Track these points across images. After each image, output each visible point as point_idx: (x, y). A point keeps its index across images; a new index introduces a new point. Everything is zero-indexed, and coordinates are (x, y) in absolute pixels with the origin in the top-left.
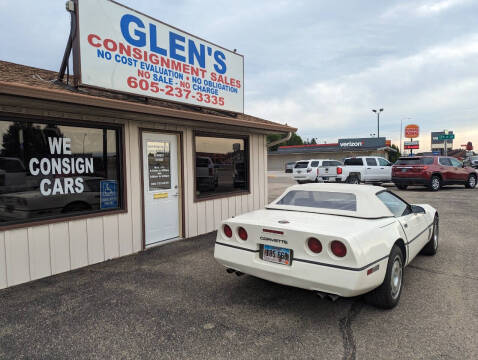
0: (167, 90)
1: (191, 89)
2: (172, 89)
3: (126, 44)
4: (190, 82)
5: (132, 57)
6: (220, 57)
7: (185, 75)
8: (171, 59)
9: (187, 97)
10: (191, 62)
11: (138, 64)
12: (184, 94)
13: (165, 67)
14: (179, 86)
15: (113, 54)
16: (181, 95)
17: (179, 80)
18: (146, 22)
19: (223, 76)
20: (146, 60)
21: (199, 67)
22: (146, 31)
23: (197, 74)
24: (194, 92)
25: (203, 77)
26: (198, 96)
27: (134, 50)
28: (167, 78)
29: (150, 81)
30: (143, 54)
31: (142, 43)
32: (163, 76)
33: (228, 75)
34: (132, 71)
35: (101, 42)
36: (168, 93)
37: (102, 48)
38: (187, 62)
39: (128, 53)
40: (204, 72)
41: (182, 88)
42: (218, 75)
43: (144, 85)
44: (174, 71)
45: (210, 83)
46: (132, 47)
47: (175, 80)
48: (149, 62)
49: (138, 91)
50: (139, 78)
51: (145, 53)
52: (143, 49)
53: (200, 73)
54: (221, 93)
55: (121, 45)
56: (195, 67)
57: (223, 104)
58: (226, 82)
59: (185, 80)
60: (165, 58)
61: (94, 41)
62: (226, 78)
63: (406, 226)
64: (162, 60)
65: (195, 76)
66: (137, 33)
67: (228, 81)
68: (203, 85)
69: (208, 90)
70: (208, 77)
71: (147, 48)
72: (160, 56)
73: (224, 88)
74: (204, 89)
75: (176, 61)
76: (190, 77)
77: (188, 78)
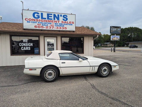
2: (48, 27)
3: (34, 19)
4: (54, 25)
5: (36, 21)
6: (65, 16)
7: (52, 23)
8: (47, 20)
9: (53, 28)
10: (54, 19)
11: (38, 22)
12: (52, 28)
13: (46, 22)
15: (31, 21)
16: (51, 28)
17: (50, 25)
19: (66, 21)
20: (40, 21)
22: (40, 15)
23: (56, 22)
24: (55, 27)
25: (59, 22)
26: (57, 28)
27: (36, 20)
29: (41, 26)
30: (39, 20)
31: (39, 17)
32: (45, 24)
33: (68, 21)
34: (36, 24)
35: (28, 19)
36: (46, 28)
37: (28, 21)
38: (53, 20)
39: (35, 20)
40: (59, 21)
41: (51, 26)
42: (64, 21)
43: (39, 27)
44: (49, 22)
45: (61, 24)
46: (36, 19)
47: (49, 25)
48: (41, 22)
49: (38, 28)
50: (38, 26)
51: (40, 20)
52: (39, 19)
54: (65, 26)
55: (33, 19)
56: (56, 20)
57: (66, 29)
58: (67, 23)
59: (52, 24)
60: (46, 20)
61: (26, 19)
62: (67, 22)
63: (65, 63)
64: (45, 20)
65: (55, 23)
66: (37, 16)
67: (69, 22)
68: (58, 25)
69: (60, 26)
70: (60, 22)
71: (40, 19)
72: (44, 20)
73: (67, 24)
74: (59, 26)
75: (49, 20)
76: (54, 23)
77: (53, 24)
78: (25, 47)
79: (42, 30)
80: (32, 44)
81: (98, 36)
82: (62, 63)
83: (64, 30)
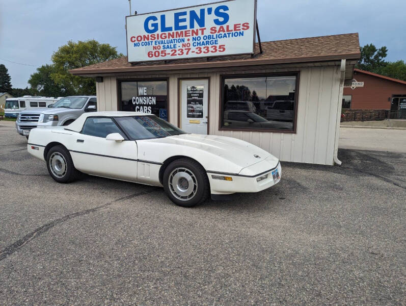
0: (171, 53)
1: (191, 47)
2: (175, 51)
3: (146, 34)
4: (191, 42)
5: (150, 40)
6: (221, 11)
7: (186, 39)
8: (175, 32)
9: (187, 54)
10: (192, 26)
11: (154, 43)
12: (185, 52)
13: (171, 38)
14: (181, 48)
15: (140, 43)
16: (183, 54)
17: (181, 44)
18: (158, 16)
19: (225, 26)
20: (158, 38)
21: (199, 28)
22: (159, 22)
23: (197, 34)
24: (193, 48)
25: (203, 34)
26: (197, 51)
27: (151, 36)
28: (172, 44)
29: (160, 51)
30: (156, 36)
31: (156, 29)
32: (169, 45)
33: (231, 24)
34: (150, 48)
35: (136, 39)
36: (173, 55)
37: (137, 42)
38: (188, 28)
39: (148, 39)
40: (202, 30)
41: (184, 48)
42: (218, 27)
43: (157, 54)
44: (178, 38)
45: (209, 37)
46: (150, 34)
47: (178, 44)
48: (160, 39)
49: (154, 58)
50: (154, 51)
51: (158, 35)
52: (156, 33)
53: (200, 32)
54: (221, 42)
55: (144, 36)
56: (195, 29)
57: (224, 49)
58: (228, 30)
59: (186, 42)
60: (171, 32)
61: (133, 39)
62: (228, 27)
63: (82, 141)
64: (169, 34)
65: (195, 36)
66: (153, 25)
67: (231, 28)
68: (202, 40)
69: (207, 43)
70: (207, 32)
71: (159, 32)
72: (167, 33)
73: (225, 36)
74: (203, 43)
75: (179, 31)
76: (191, 38)
77: (189, 40)
78: (141, 107)
79: (166, 62)
80: (154, 101)
81: (343, 62)
82: (78, 141)
83: (218, 54)
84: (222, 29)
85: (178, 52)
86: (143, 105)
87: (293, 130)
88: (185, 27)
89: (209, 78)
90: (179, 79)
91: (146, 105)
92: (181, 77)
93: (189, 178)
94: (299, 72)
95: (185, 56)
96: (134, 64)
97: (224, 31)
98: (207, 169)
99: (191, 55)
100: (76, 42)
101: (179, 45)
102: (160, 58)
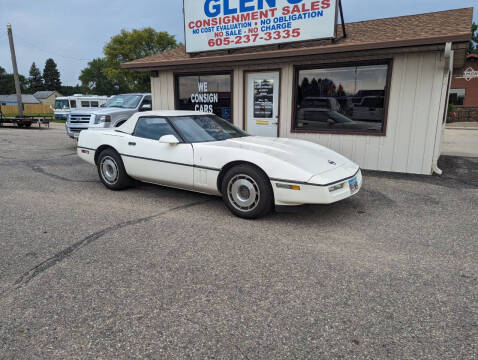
0: (235, 40)
1: (259, 31)
2: (241, 38)
3: (207, 18)
4: (259, 26)
5: (211, 26)
7: (253, 22)
8: (240, 14)
9: (255, 40)
10: (260, 6)
11: (215, 29)
12: (252, 38)
13: (235, 22)
14: (247, 33)
15: (200, 29)
16: (249, 41)
17: (246, 29)
19: (300, 5)
20: (220, 23)
21: (269, 8)
22: (222, 3)
23: (266, 16)
24: (261, 34)
25: (273, 15)
26: (266, 37)
27: (213, 20)
28: (237, 30)
29: (222, 38)
30: (218, 21)
31: (218, 12)
32: (233, 30)
33: (307, 1)
34: (211, 35)
35: (195, 25)
36: (236, 43)
37: (195, 28)
38: (256, 9)
39: (209, 24)
40: (273, 11)
41: (250, 34)
42: (291, 6)
43: (219, 42)
44: (243, 22)
45: (281, 19)
46: (211, 19)
47: (243, 30)
48: (223, 24)
49: (215, 48)
50: (215, 39)
51: (220, 19)
52: (218, 17)
53: (270, 13)
54: (295, 24)
55: (205, 21)
56: (264, 10)
57: (299, 34)
58: (304, 10)
59: (253, 26)
60: (235, 15)
61: (192, 25)
62: (304, 5)
63: (134, 144)
64: (233, 17)
65: (263, 18)
66: (214, 7)
67: (308, 6)
68: (272, 24)
69: (278, 26)
70: (279, 14)
71: (221, 15)
72: (231, 15)
73: (300, 17)
74: (273, 27)
75: (245, 13)
76: (259, 21)
77: (256, 24)
78: (201, 106)
79: (230, 51)
83: (291, 39)
84: (296, 9)
85: (244, 39)
86: (203, 104)
87: (382, 132)
88: (252, 8)
89: (280, 70)
90: (245, 72)
91: (207, 103)
92: (247, 69)
93: (250, 186)
94: (392, 59)
95: (251, 44)
96: (193, 55)
97: (298, 11)
98: (270, 175)
99: (259, 42)
100: (130, 30)
101: (245, 31)
102: (223, 47)
